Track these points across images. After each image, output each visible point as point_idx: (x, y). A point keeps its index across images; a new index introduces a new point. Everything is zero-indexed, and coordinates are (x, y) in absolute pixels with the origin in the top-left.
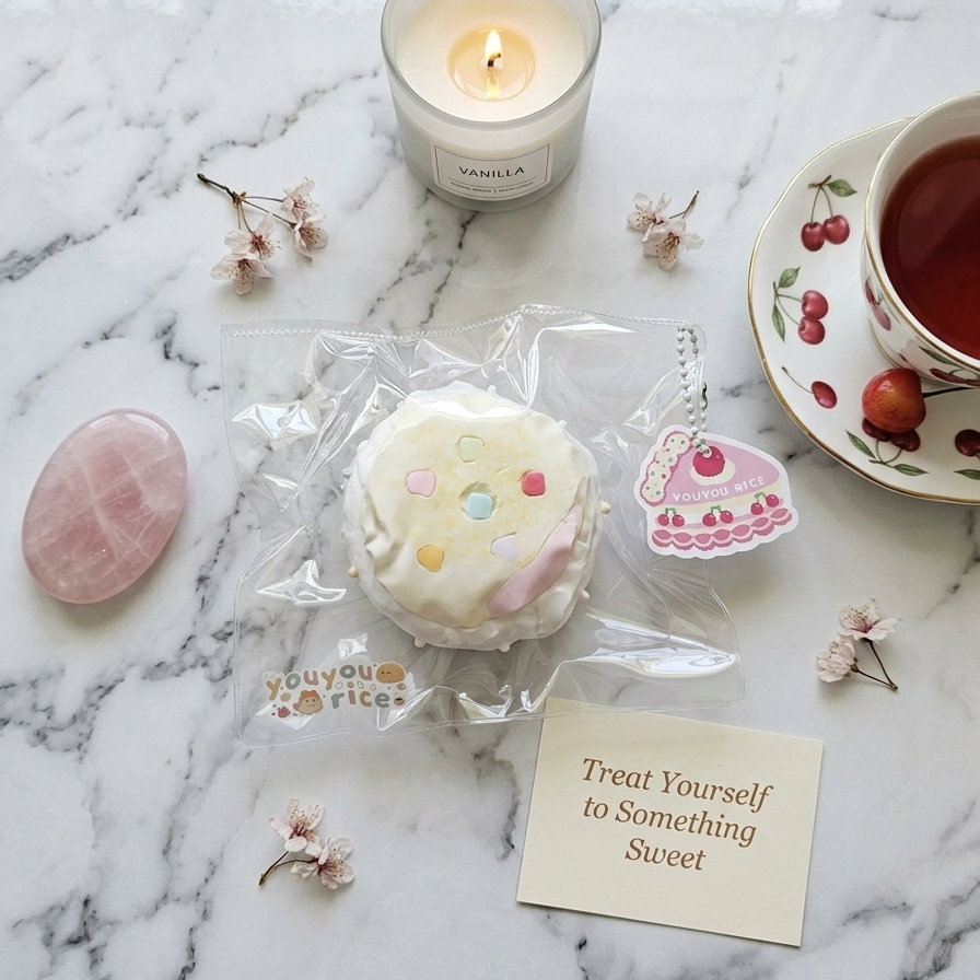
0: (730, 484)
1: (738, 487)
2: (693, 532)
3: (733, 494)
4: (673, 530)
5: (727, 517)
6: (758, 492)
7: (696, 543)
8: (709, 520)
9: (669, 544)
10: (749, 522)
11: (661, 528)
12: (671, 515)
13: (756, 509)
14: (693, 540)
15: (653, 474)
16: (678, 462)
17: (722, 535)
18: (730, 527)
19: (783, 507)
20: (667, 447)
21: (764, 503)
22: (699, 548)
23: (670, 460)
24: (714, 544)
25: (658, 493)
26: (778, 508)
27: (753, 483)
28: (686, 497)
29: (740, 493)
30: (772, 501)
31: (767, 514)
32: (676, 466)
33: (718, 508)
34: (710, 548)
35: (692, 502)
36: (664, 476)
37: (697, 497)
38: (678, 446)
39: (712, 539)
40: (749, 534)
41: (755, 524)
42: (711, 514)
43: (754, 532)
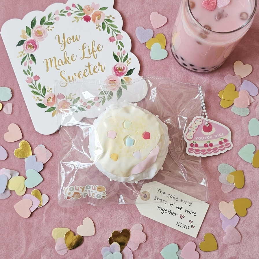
0: (213, 135)
1: (216, 136)
2: (200, 149)
3: (214, 138)
4: (195, 148)
5: (211, 145)
6: (222, 138)
7: (201, 152)
8: (206, 146)
9: (193, 152)
10: (218, 147)
11: (191, 147)
12: (194, 144)
13: (221, 143)
14: (200, 151)
15: (190, 131)
16: (198, 128)
17: (209, 150)
18: (212, 148)
19: (229, 142)
20: (195, 123)
21: (223, 141)
22: (202, 154)
23: (196, 127)
24: (206, 153)
25: (191, 137)
26: (227, 143)
27: (220, 135)
28: (200, 138)
29: (216, 138)
30: (226, 140)
31: (224, 144)
32: (197, 129)
33: (209, 142)
34: (205, 154)
35: (201, 140)
36: (193, 132)
37: (203, 138)
38: (199, 123)
39: (206, 151)
40: (217, 150)
41: (220, 147)
42: (207, 144)
43: (219, 150)
